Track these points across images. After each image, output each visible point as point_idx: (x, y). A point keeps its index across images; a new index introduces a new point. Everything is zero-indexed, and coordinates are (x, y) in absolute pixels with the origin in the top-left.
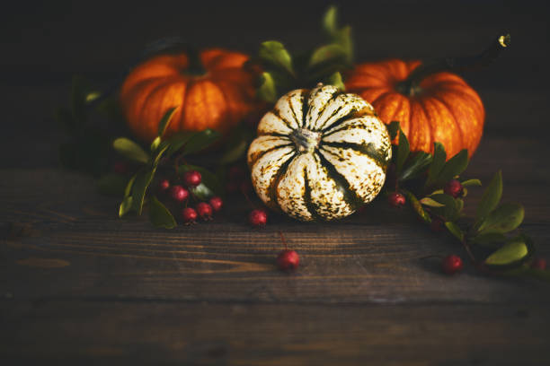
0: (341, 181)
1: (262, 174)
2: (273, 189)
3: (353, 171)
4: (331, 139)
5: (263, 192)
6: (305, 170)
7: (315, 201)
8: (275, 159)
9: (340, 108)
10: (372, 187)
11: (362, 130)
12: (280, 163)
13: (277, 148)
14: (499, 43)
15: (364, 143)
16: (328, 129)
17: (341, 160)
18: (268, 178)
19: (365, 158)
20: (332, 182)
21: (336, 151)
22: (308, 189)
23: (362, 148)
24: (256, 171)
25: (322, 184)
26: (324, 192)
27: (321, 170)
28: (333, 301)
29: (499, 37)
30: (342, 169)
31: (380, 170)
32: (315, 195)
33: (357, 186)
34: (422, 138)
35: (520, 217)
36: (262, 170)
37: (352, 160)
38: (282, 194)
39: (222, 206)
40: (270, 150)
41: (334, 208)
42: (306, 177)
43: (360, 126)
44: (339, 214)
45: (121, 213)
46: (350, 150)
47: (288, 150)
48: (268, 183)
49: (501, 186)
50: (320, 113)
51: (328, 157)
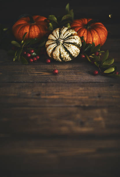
0: (68, 52)
1: (49, 50)
2: (52, 54)
3: (71, 50)
4: (66, 41)
5: (49, 55)
6: (60, 49)
7: (62, 57)
8: (52, 46)
9: (69, 33)
10: (76, 53)
11: (74, 39)
12: (53, 48)
13: (53, 44)
14: (109, 17)
15: (74, 42)
16: (65, 39)
17: (69, 47)
18: (50, 51)
19: (74, 46)
20: (66, 52)
21: (67, 45)
22: (60, 54)
23: (74, 44)
24: (48, 49)
25: (64, 53)
26: (64, 55)
27: (63, 49)
28: (66, 82)
29: (109, 15)
30: (69, 49)
31: (78, 49)
32: (62, 56)
33: (72, 53)
34: (90, 40)
35: (113, 61)
36: (49, 49)
37: (71, 47)
38: (54, 55)
39: (39, 58)
40: (51, 44)
41: (67, 59)
42: (60, 51)
43: (73, 38)
44: (68, 60)
45: (14, 60)
46: (71, 44)
47: (55, 44)
48: (51, 53)
49: (108, 53)
50: (64, 35)
51: (65, 46)
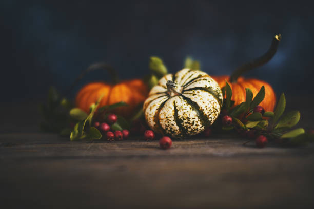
0: (195, 106)
1: (151, 110)
2: (157, 118)
3: (201, 99)
4: (188, 88)
5: (152, 120)
6: (174, 102)
7: (180, 117)
8: (158, 103)
9: (192, 75)
10: (213, 110)
11: (205, 81)
12: (161, 103)
13: (159, 98)
14: (275, 39)
15: (206, 86)
16: (187, 84)
17: (194, 95)
18: (154, 111)
19: (207, 94)
20: (189, 106)
21: (191, 92)
22: (176, 111)
23: (206, 89)
24: (148, 110)
25: (184, 107)
26: (185, 111)
27: (183, 101)
29: (275, 36)
30: (194, 99)
32: (180, 113)
33: (204, 108)
35: (298, 117)
36: (151, 108)
37: (199, 94)
38: (162, 116)
40: (155, 99)
41: (191, 121)
42: (175, 105)
46: (199, 90)
47: (165, 97)
48: (154, 114)
50: (182, 79)
51: (186, 96)
